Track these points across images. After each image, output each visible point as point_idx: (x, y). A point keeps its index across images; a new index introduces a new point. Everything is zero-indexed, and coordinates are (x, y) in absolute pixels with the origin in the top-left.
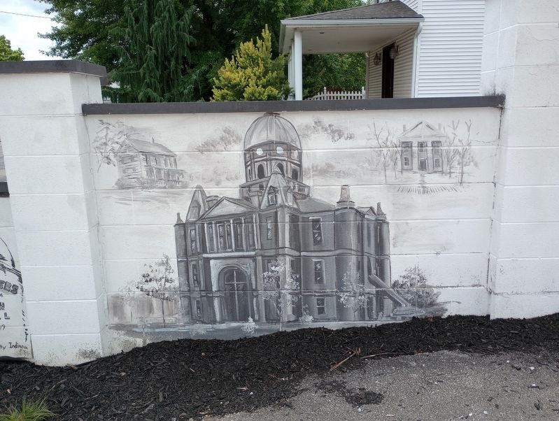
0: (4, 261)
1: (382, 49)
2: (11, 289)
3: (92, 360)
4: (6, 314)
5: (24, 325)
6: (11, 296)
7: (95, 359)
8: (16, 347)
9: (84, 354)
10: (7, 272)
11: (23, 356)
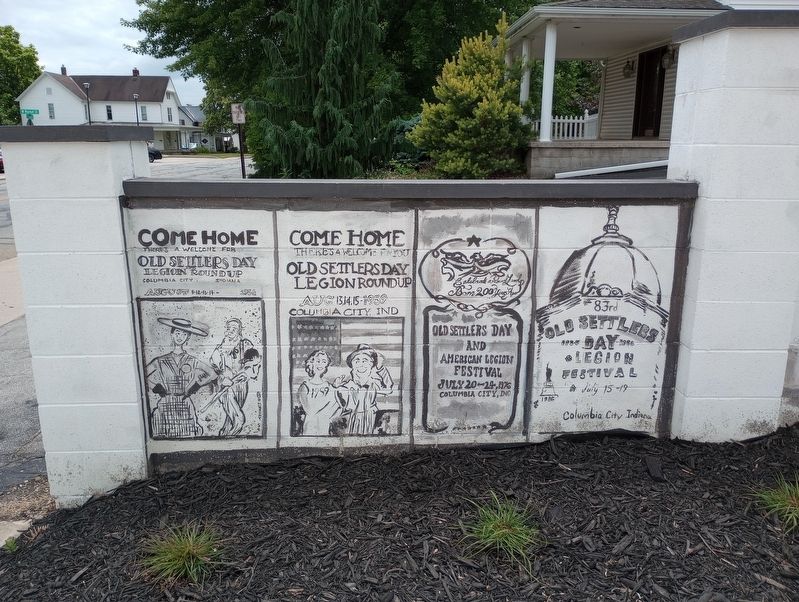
0: (648, 296)
1: (638, 54)
2: (648, 334)
3: (761, 434)
4: (632, 370)
5: (654, 386)
6: (646, 344)
7: (765, 434)
8: (635, 416)
9: (753, 426)
10: (648, 311)
11: (642, 429)
